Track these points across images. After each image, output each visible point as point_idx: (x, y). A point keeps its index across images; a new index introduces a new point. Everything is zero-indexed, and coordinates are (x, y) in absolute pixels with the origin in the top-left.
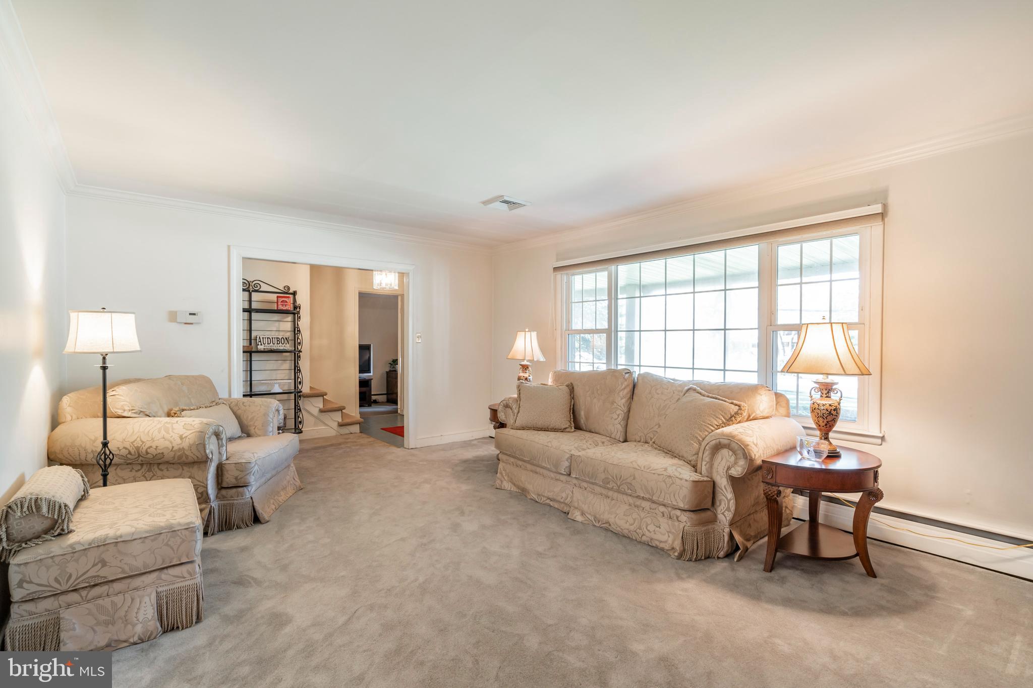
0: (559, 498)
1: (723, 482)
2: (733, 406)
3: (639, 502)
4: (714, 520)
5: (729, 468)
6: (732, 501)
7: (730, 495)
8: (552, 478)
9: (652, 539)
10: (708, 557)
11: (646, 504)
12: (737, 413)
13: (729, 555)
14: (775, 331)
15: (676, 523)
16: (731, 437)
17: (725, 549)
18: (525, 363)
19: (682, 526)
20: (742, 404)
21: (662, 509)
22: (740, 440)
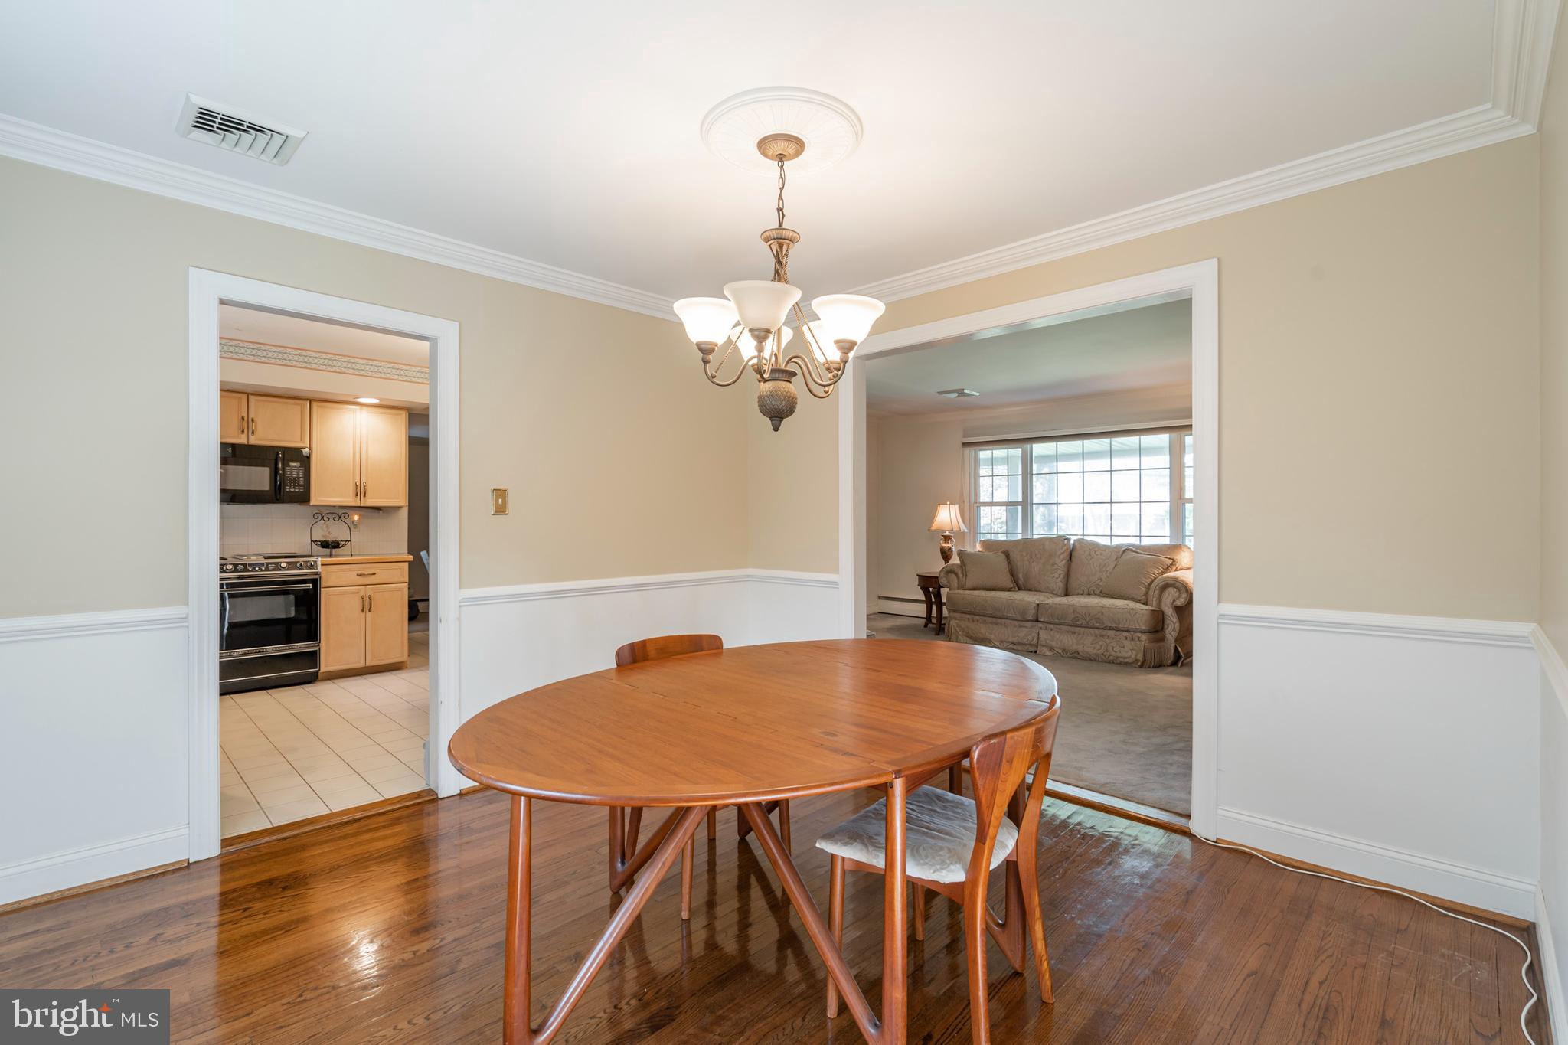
0: (1025, 641)
1: (1169, 611)
2: (1168, 560)
3: (1105, 632)
4: (1162, 639)
5: (1174, 601)
6: (1176, 625)
7: (1175, 620)
8: (1015, 626)
9: (1117, 658)
10: (1160, 666)
11: (1111, 633)
12: (1172, 564)
13: (1174, 664)
14: (1184, 504)
15: (1138, 642)
16: (1175, 579)
17: (1172, 659)
18: (947, 534)
19: (1143, 643)
20: (1175, 557)
21: (1125, 634)
22: (1182, 580)
